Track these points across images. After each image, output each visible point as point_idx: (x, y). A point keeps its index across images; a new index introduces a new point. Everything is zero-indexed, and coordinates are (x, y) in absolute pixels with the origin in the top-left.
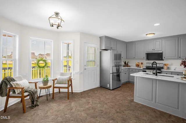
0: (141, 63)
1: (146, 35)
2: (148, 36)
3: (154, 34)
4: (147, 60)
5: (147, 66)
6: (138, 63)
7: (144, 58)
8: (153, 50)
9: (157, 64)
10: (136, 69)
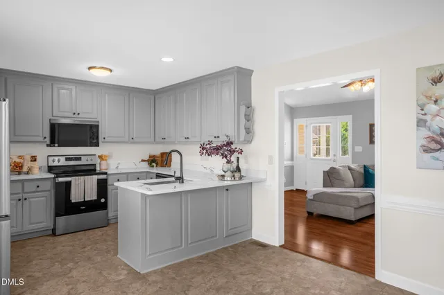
0: (32, 157)
1: (90, 68)
2: (92, 71)
3: (111, 71)
4: (56, 145)
5: (49, 165)
6: (20, 157)
7: (45, 138)
8: (75, 116)
9: (82, 157)
10: (23, 181)
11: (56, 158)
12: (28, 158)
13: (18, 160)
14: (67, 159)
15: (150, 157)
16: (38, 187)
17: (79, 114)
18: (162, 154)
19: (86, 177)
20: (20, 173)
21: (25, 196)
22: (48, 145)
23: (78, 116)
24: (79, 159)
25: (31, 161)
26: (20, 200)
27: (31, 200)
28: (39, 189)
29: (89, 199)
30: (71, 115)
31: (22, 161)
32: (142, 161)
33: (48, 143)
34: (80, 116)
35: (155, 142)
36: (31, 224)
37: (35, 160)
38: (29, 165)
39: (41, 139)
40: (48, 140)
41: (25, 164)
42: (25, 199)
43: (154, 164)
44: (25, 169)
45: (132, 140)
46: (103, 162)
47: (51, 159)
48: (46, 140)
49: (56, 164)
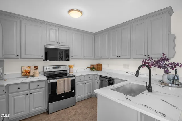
0: (35, 67)
4: (48, 60)
5: (44, 71)
6: (29, 67)
7: (42, 56)
8: (58, 44)
9: (61, 67)
10: (29, 83)
11: (48, 67)
12: (33, 67)
13: (27, 69)
14: (54, 68)
15: (91, 66)
16: (38, 85)
17: (60, 43)
18: (97, 64)
19: (65, 79)
20: (28, 76)
21: (31, 91)
22: (44, 60)
23: (59, 44)
24: (59, 68)
25: (35, 69)
26: (27, 94)
27: (35, 94)
28: (38, 87)
29: (67, 92)
30: (56, 44)
31: (29, 69)
32: (87, 68)
33: (44, 59)
34: (60, 44)
35: (95, 58)
36: (34, 108)
37: (37, 69)
38: (34, 72)
39: (40, 57)
40: (44, 58)
41: (31, 71)
42: (31, 94)
43: (94, 69)
44: (31, 74)
45: (85, 58)
46: (71, 69)
47: (45, 68)
48: (42, 57)
49: (48, 70)
